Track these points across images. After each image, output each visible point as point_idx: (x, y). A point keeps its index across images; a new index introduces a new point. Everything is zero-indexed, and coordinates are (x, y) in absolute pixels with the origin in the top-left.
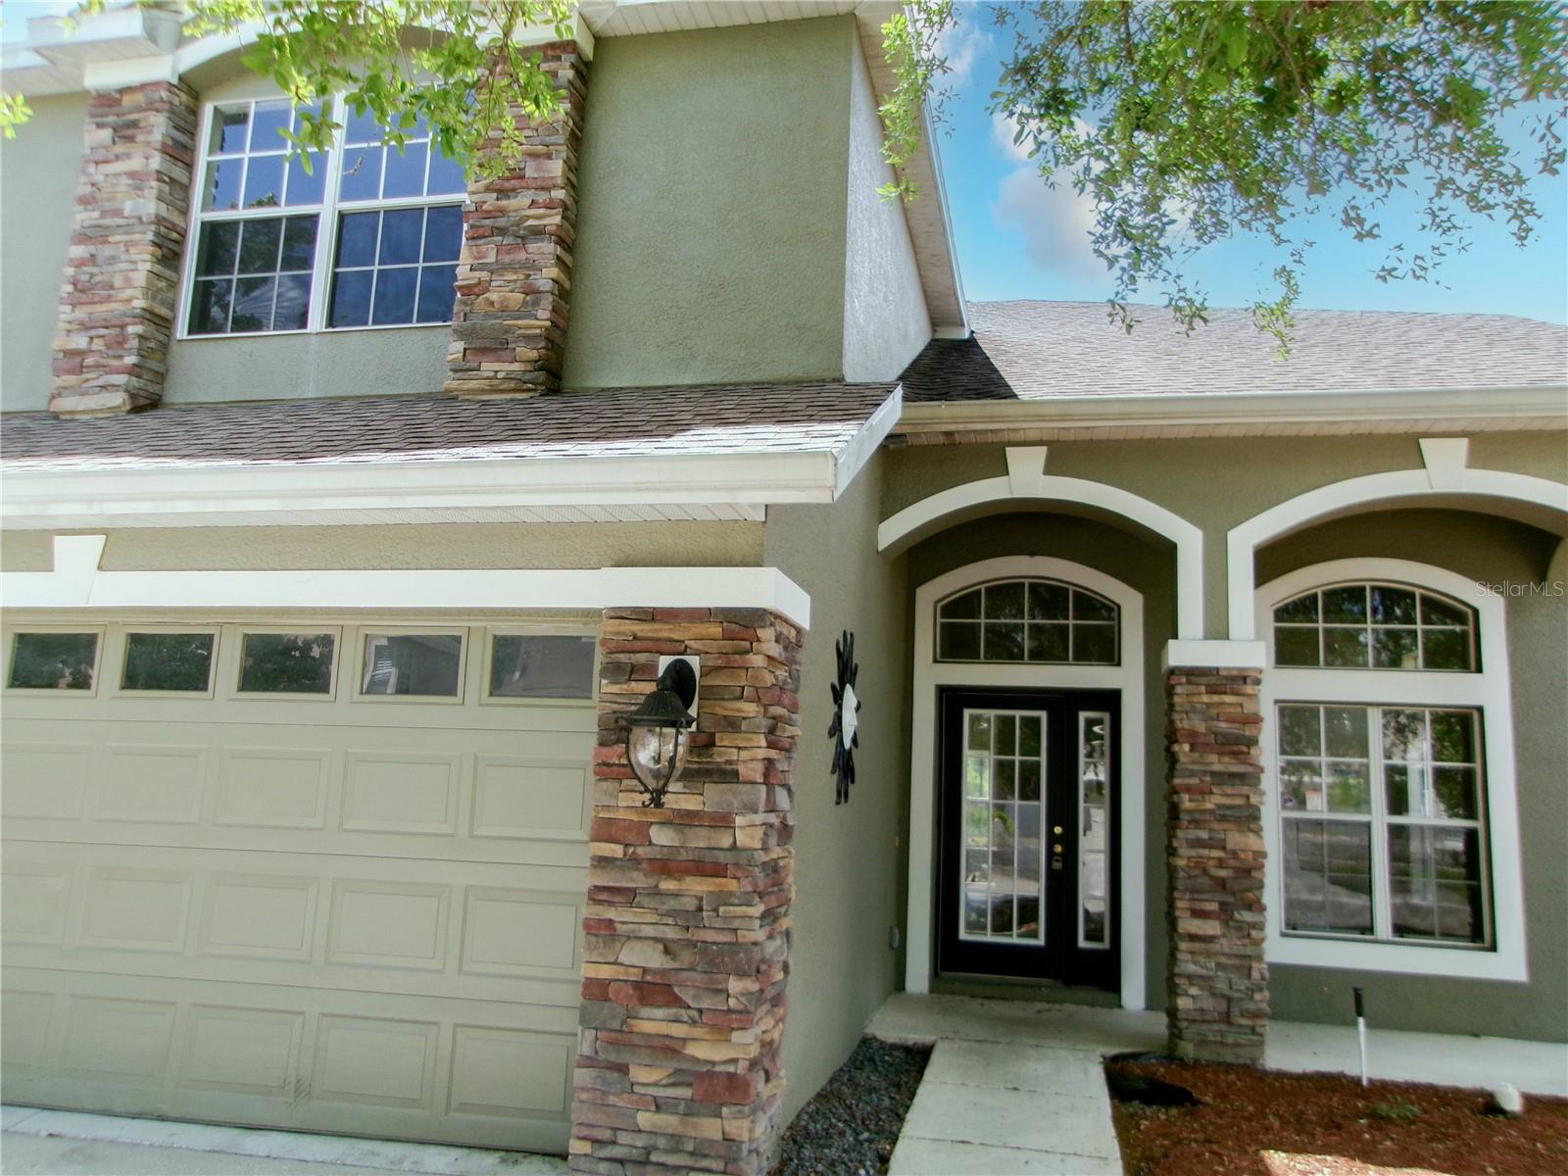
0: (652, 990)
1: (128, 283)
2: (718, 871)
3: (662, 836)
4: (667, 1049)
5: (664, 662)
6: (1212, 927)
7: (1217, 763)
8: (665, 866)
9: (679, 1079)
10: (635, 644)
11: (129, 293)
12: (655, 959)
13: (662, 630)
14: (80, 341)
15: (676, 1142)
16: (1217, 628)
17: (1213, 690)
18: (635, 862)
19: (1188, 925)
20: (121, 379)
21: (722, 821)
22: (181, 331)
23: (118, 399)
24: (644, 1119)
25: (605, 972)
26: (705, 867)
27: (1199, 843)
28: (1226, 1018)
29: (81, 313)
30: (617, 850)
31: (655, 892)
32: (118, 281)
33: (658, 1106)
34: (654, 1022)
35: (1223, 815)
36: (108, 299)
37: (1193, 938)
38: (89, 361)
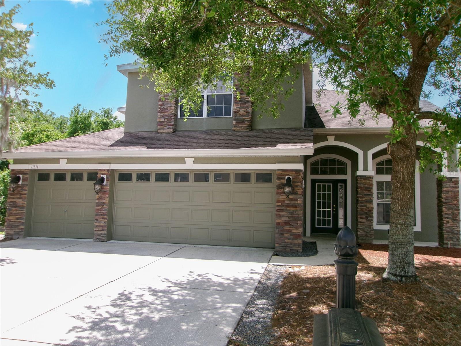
0: (287, 223)
1: (171, 109)
2: (296, 207)
3: (287, 202)
4: (289, 231)
5: (286, 177)
6: (364, 220)
7: (365, 192)
8: (288, 206)
9: (292, 235)
10: (282, 175)
11: (171, 111)
12: (287, 219)
13: (286, 173)
14: (163, 120)
15: (291, 244)
16: (365, 168)
17: (364, 180)
18: (283, 206)
19: (360, 220)
20: (171, 127)
21: (296, 200)
22: (179, 117)
23: (171, 130)
24: (286, 241)
25: (280, 221)
26: (294, 206)
27: (362, 206)
28: (366, 236)
29: (162, 114)
30: (280, 204)
31: (287, 210)
32: (169, 108)
33: (288, 239)
34: (287, 228)
35: (366, 201)
36: (167, 112)
37: (361, 222)
38: (165, 123)
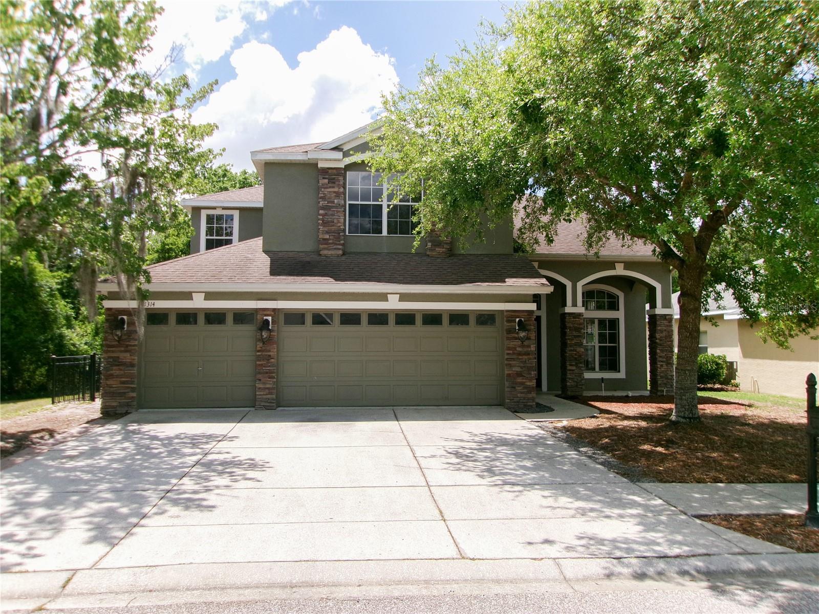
0: (519, 374)
1: (339, 222)
2: (529, 354)
3: (519, 349)
4: (522, 384)
5: (517, 320)
6: (574, 368)
7: (575, 333)
8: (520, 354)
9: (525, 388)
10: (512, 316)
11: (339, 224)
12: (518, 369)
13: (517, 314)
14: (327, 236)
15: (524, 398)
16: (574, 304)
17: (574, 318)
18: (514, 354)
19: (569, 368)
20: (340, 247)
21: (529, 346)
22: (347, 234)
23: (340, 252)
24: (519, 395)
25: (510, 372)
27: (571, 350)
28: (577, 386)
29: (326, 229)
30: (511, 352)
31: (518, 358)
32: (335, 221)
33: (522, 393)
34: (519, 380)
35: (576, 344)
36: (333, 226)
37: (570, 370)
38: (331, 241)
